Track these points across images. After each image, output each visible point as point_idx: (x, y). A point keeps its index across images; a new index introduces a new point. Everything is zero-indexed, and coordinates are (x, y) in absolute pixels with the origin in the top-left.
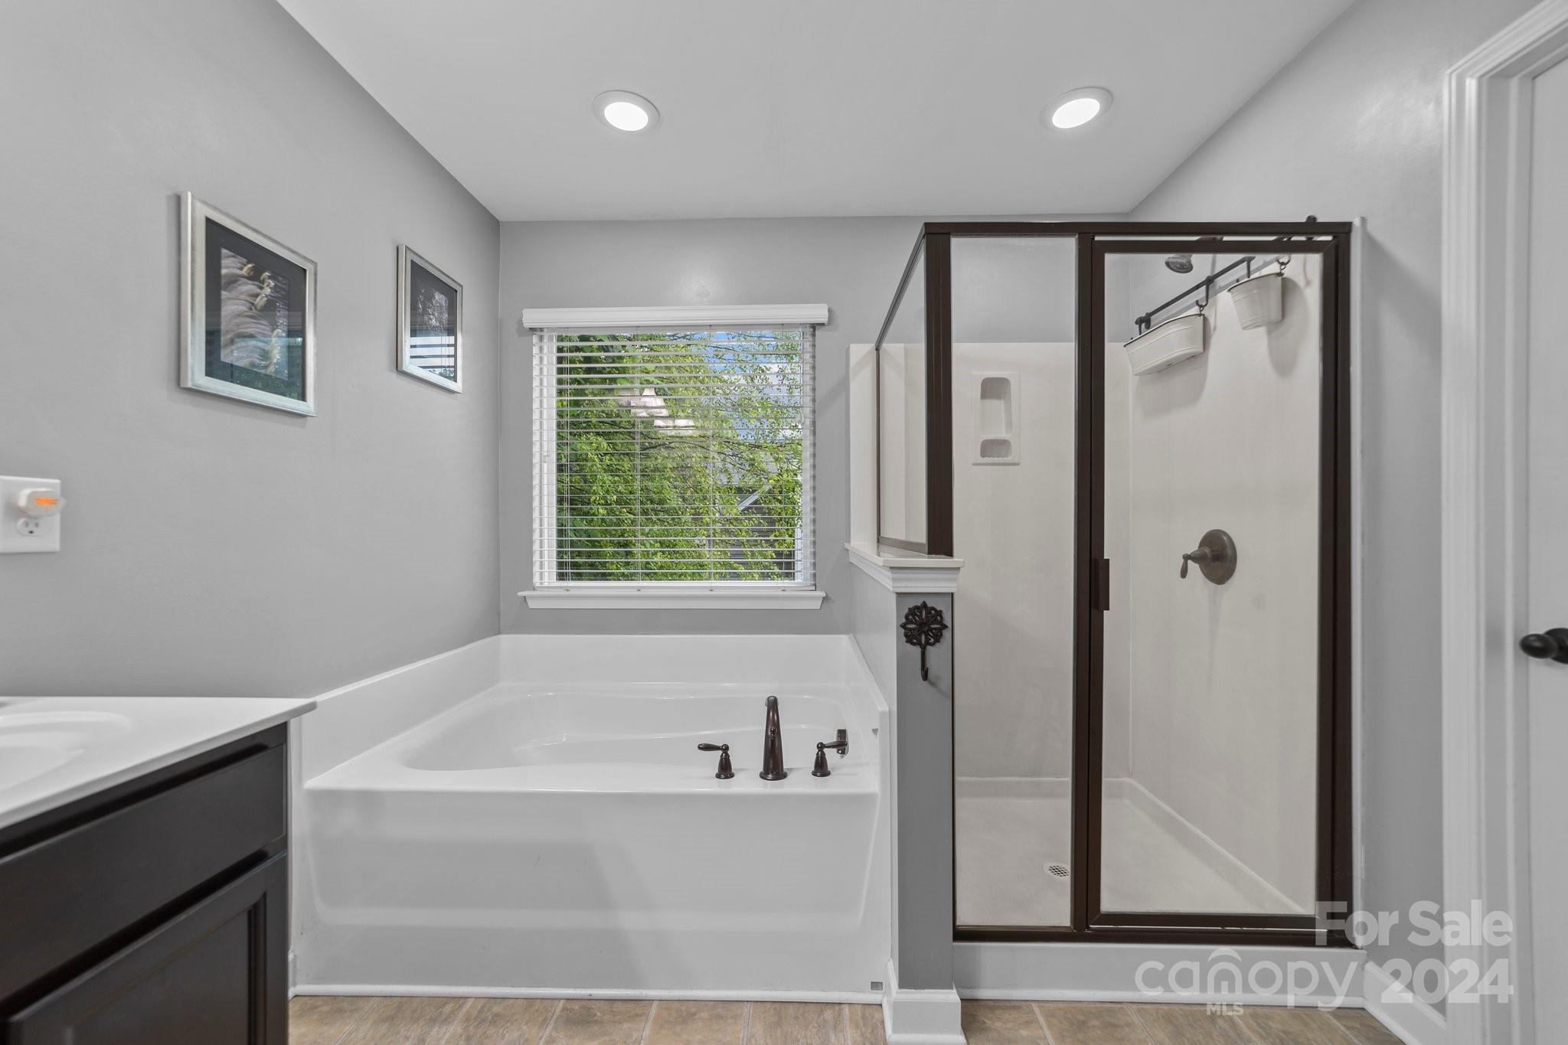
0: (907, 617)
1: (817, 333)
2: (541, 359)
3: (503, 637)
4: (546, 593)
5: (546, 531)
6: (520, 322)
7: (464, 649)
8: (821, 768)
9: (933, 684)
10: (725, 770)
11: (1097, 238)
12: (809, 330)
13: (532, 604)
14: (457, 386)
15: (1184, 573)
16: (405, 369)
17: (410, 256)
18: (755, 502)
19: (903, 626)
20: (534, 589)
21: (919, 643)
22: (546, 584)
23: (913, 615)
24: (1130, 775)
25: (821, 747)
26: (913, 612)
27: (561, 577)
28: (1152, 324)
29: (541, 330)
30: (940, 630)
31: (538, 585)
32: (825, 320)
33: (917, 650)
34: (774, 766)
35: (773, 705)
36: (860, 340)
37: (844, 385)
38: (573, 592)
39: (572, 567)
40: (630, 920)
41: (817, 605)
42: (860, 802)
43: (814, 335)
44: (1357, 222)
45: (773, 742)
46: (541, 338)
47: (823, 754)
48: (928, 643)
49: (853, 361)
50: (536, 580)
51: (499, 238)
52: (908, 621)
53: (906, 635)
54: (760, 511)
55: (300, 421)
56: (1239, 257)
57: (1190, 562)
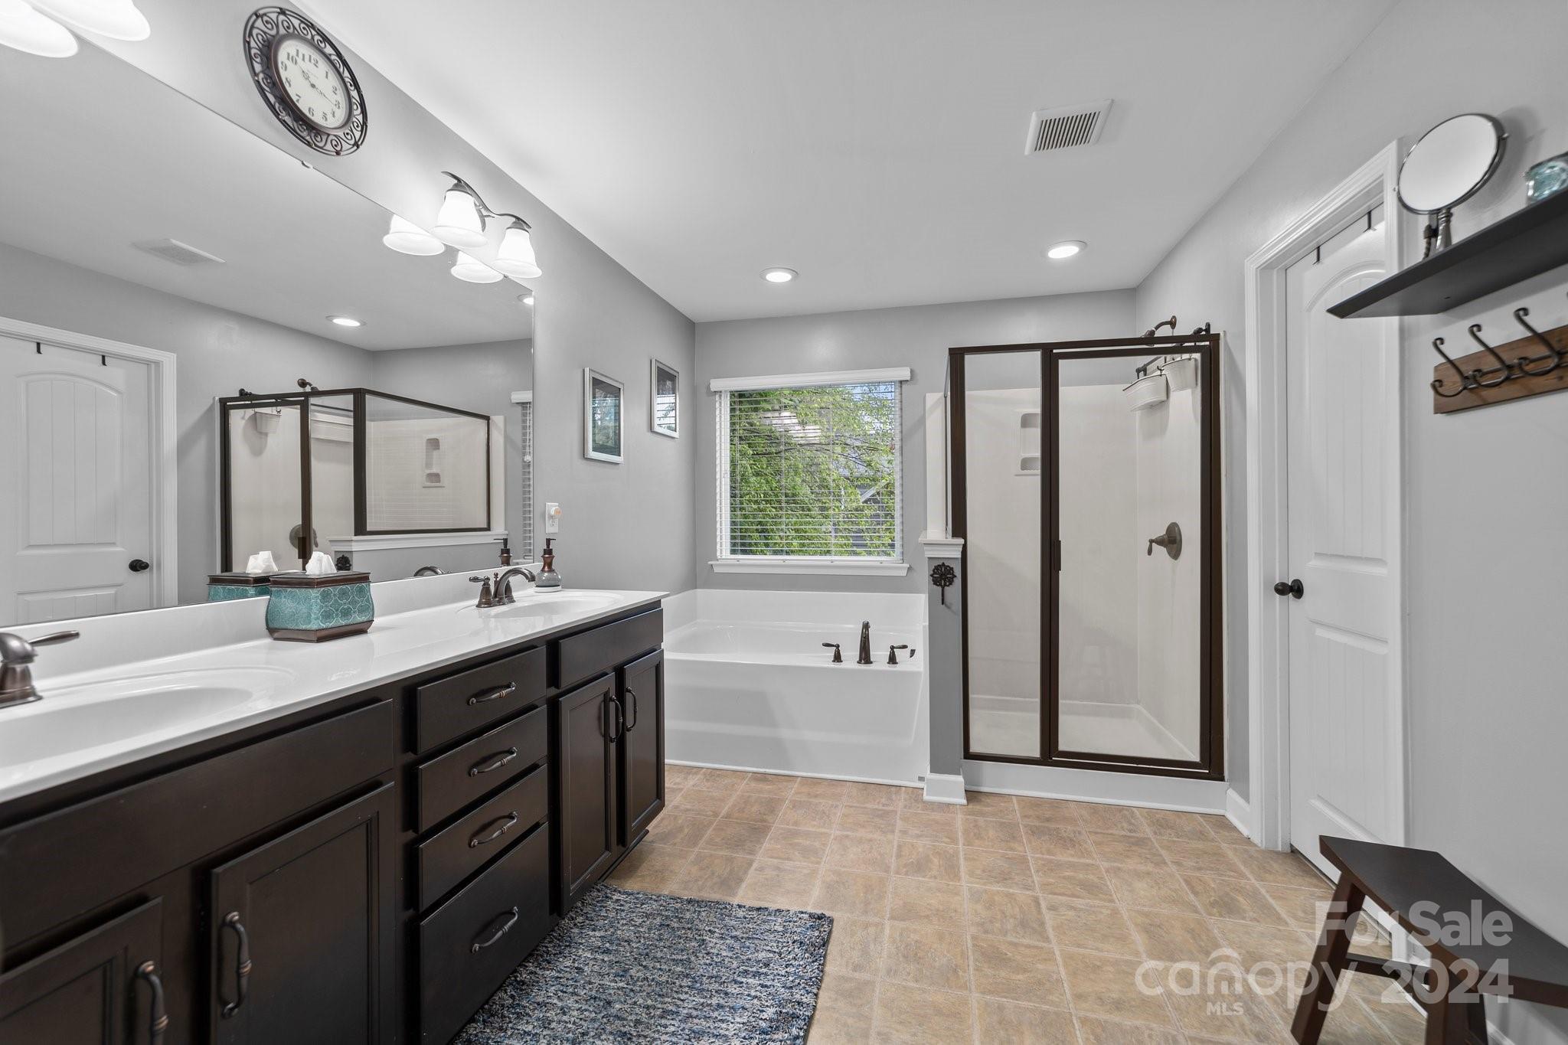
0: (933, 571)
1: (903, 386)
2: (720, 410)
3: (699, 590)
4: (723, 562)
5: (723, 522)
6: (708, 387)
7: (679, 595)
8: (892, 660)
9: (949, 607)
10: (837, 658)
11: (1055, 351)
12: (898, 384)
13: (716, 570)
14: (676, 435)
15: (1150, 552)
16: (655, 430)
17: (658, 364)
18: (873, 495)
19: (932, 575)
20: (717, 560)
21: (940, 585)
22: (724, 557)
23: (938, 569)
24: (1138, 703)
25: (892, 648)
26: (937, 568)
27: (733, 552)
28: (1148, 372)
29: (721, 392)
30: (952, 578)
31: (719, 557)
32: (909, 378)
33: (940, 588)
34: (865, 657)
35: (866, 626)
36: (933, 391)
37: (922, 421)
38: (741, 562)
39: (741, 545)
40: (785, 733)
41: (904, 573)
42: (913, 675)
43: (901, 387)
44: (1222, 335)
45: (865, 643)
46: (720, 396)
47: (894, 652)
48: (945, 585)
49: (928, 404)
50: (718, 554)
51: (694, 333)
52: (934, 573)
53: (933, 581)
54: (876, 502)
55: (617, 466)
56: (1153, 357)
57: (1153, 544)
